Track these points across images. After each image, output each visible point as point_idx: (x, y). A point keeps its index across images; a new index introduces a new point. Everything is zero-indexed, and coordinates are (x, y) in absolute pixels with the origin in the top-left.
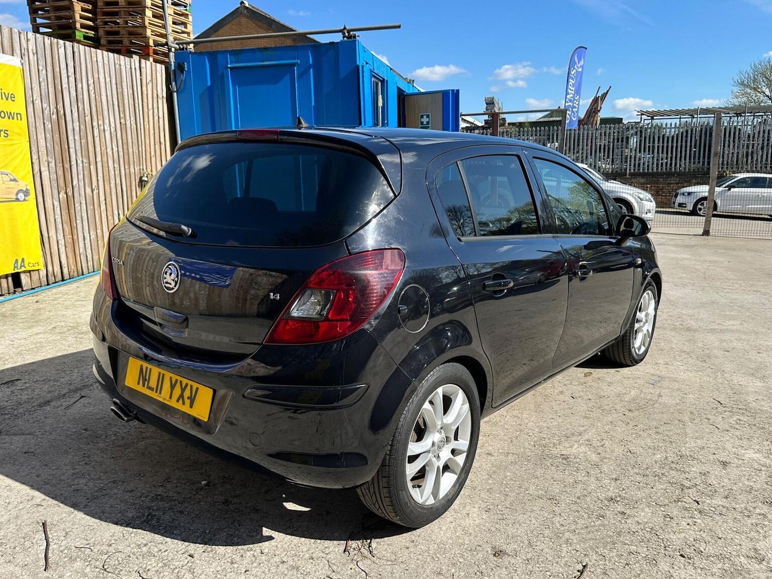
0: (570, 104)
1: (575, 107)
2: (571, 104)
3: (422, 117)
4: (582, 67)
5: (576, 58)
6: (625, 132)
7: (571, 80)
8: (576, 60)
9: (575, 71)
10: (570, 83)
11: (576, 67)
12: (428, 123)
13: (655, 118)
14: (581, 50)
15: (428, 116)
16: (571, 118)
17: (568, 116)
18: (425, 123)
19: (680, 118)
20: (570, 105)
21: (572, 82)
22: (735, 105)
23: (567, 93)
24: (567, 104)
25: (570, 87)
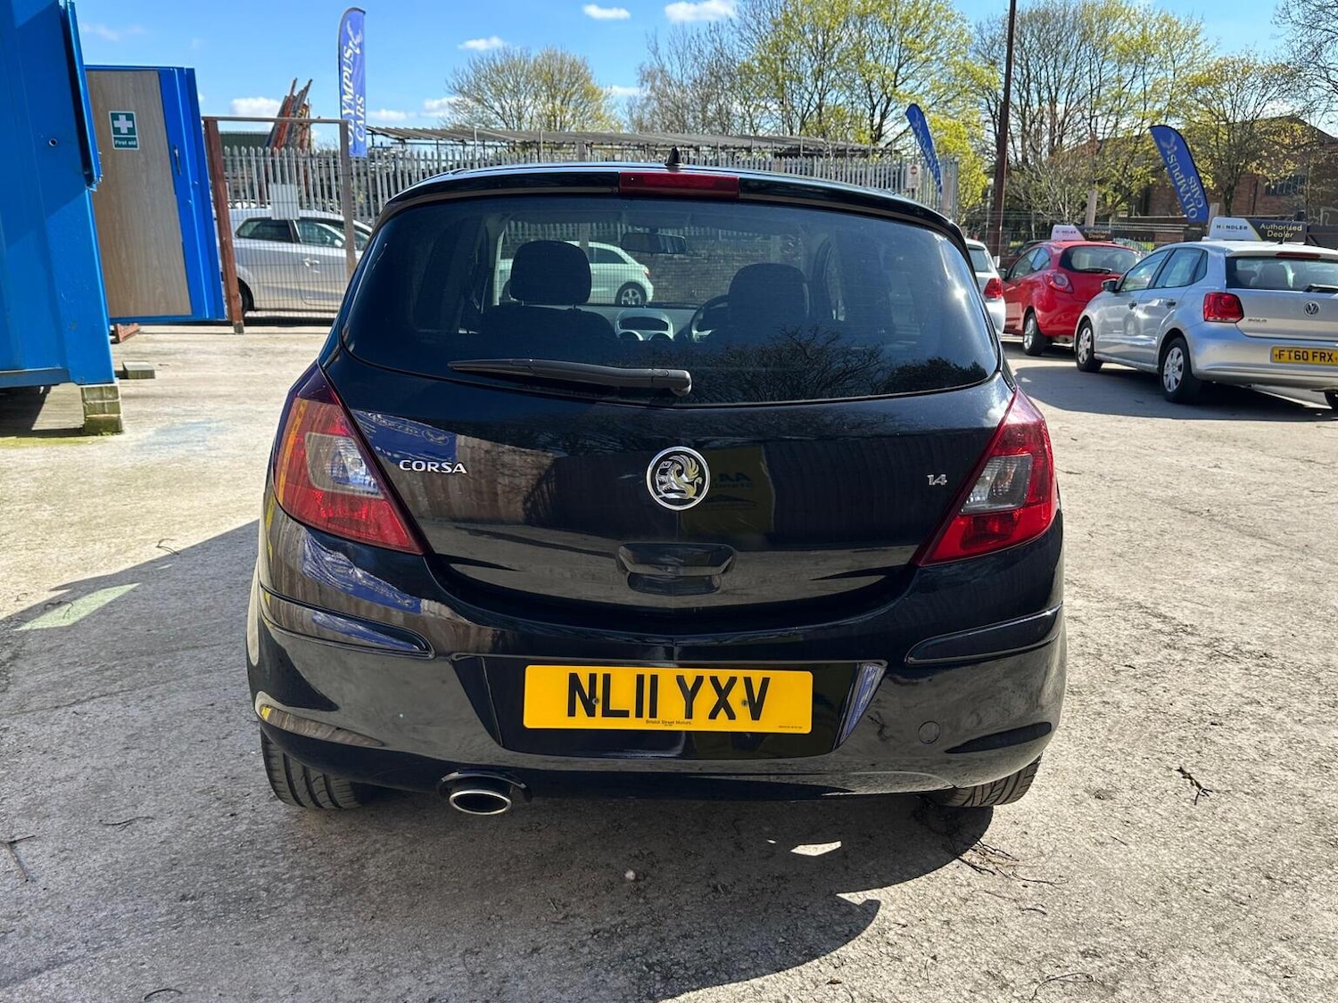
0: (348, 111)
1: (360, 119)
2: (352, 112)
3: (115, 117)
4: (361, 46)
5: (349, 29)
6: (368, 162)
7: (345, 68)
8: (351, 33)
9: (350, 51)
10: (345, 74)
11: (351, 44)
12: (131, 131)
13: (407, 141)
14: (355, 16)
15: (129, 117)
16: (355, 138)
17: (350, 133)
18: (124, 131)
19: (437, 144)
20: (349, 114)
21: (347, 71)
22: (455, 125)
23: (342, 93)
24: (344, 112)
25: (345, 80)
